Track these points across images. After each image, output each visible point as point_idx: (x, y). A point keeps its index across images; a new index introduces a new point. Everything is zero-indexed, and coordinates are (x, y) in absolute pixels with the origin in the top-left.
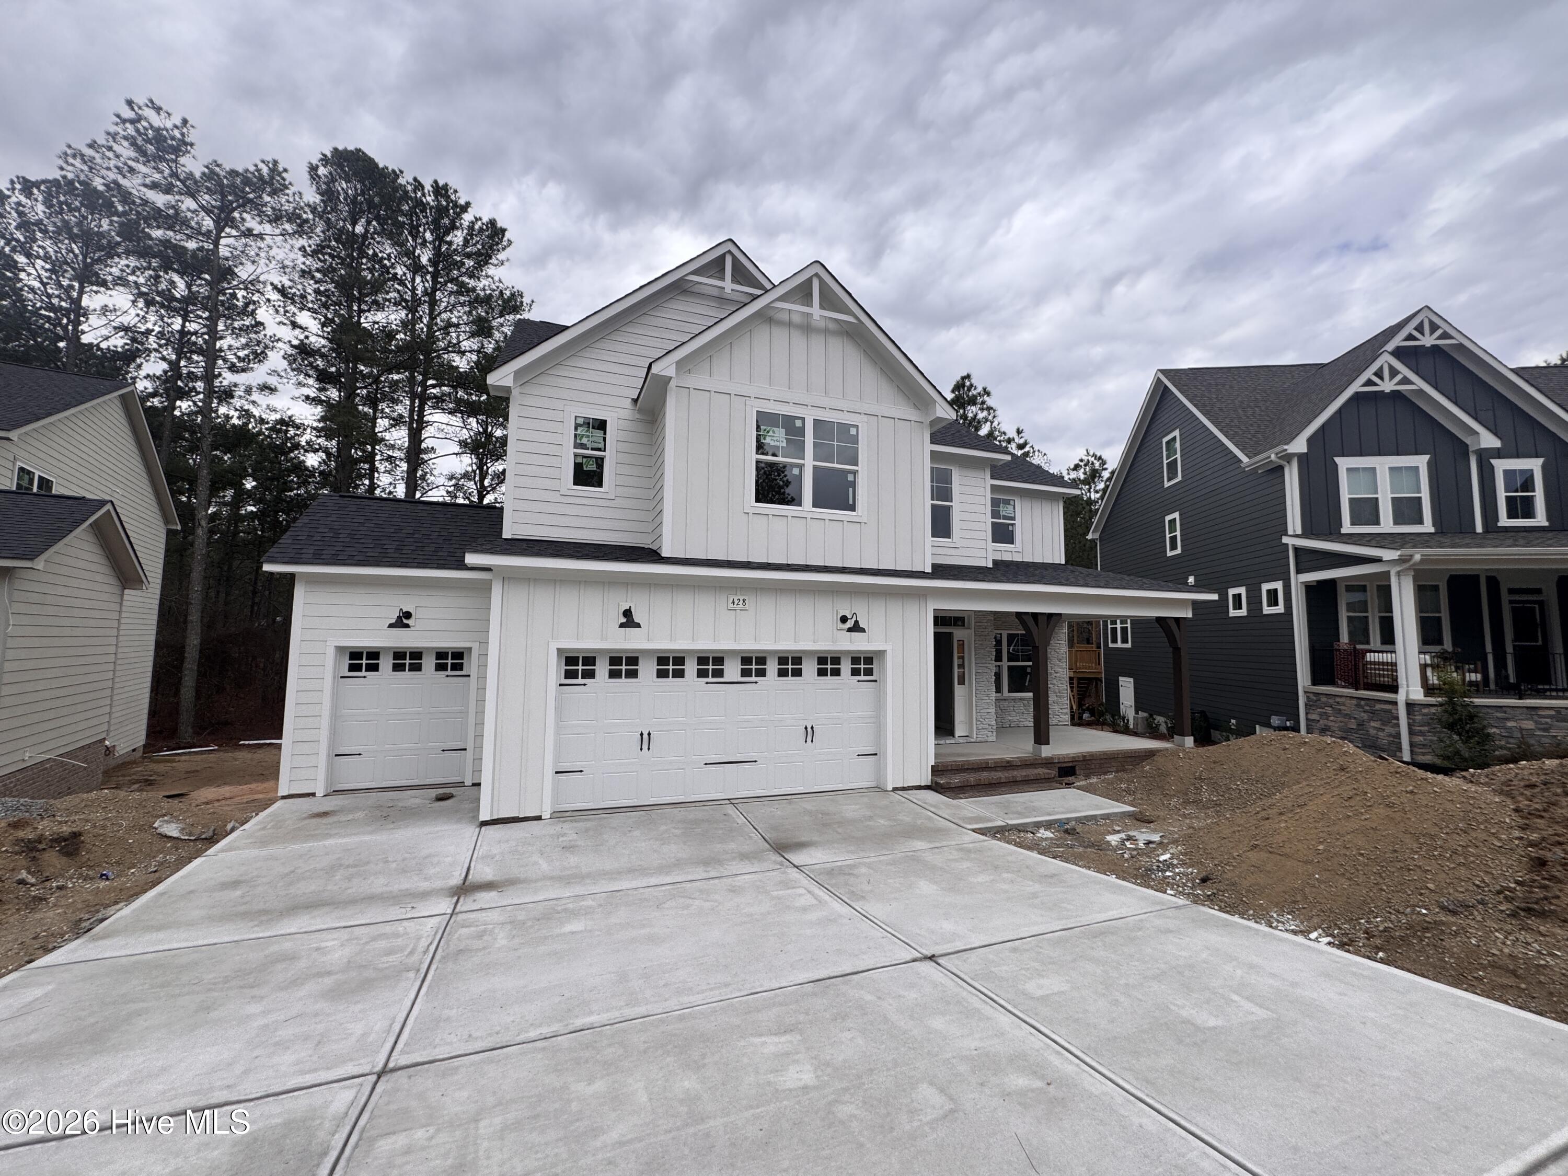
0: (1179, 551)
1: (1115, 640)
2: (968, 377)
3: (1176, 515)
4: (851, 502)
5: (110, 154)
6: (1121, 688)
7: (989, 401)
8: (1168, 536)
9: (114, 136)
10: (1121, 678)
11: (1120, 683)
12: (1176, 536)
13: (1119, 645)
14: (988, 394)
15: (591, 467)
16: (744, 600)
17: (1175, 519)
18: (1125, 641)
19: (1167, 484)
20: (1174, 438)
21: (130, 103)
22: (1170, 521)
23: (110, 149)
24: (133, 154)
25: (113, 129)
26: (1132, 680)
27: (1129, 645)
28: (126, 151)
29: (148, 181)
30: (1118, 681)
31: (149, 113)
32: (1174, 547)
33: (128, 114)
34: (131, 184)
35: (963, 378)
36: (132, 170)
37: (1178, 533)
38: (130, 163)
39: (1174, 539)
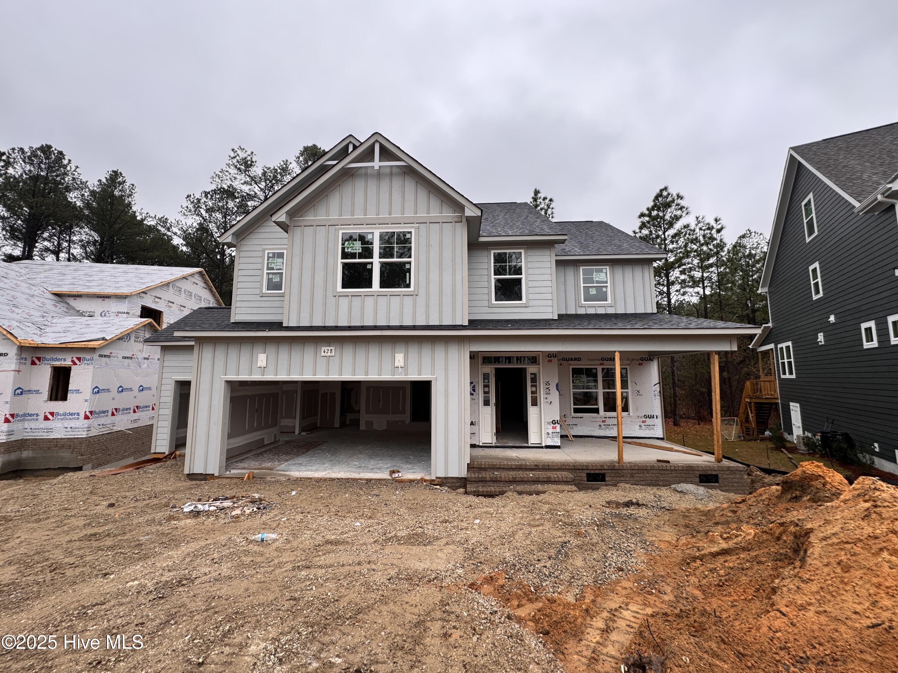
0: (821, 294)
1: (784, 373)
2: (666, 189)
3: (817, 265)
4: (408, 282)
5: (227, 174)
6: (792, 412)
7: (682, 203)
8: (812, 283)
9: (228, 165)
10: (791, 404)
11: (791, 408)
12: (818, 282)
13: (788, 376)
14: (682, 198)
15: (276, 279)
16: (331, 350)
17: (816, 268)
18: (791, 373)
19: (808, 240)
20: (809, 201)
21: (233, 150)
22: (813, 270)
23: (227, 171)
24: (236, 171)
25: (228, 162)
26: (798, 405)
27: (794, 376)
28: (233, 171)
29: (242, 182)
30: (789, 406)
31: (239, 152)
32: (817, 292)
33: (232, 155)
34: (237, 184)
35: (661, 191)
36: (235, 178)
37: (819, 280)
38: (234, 175)
39: (816, 284)
